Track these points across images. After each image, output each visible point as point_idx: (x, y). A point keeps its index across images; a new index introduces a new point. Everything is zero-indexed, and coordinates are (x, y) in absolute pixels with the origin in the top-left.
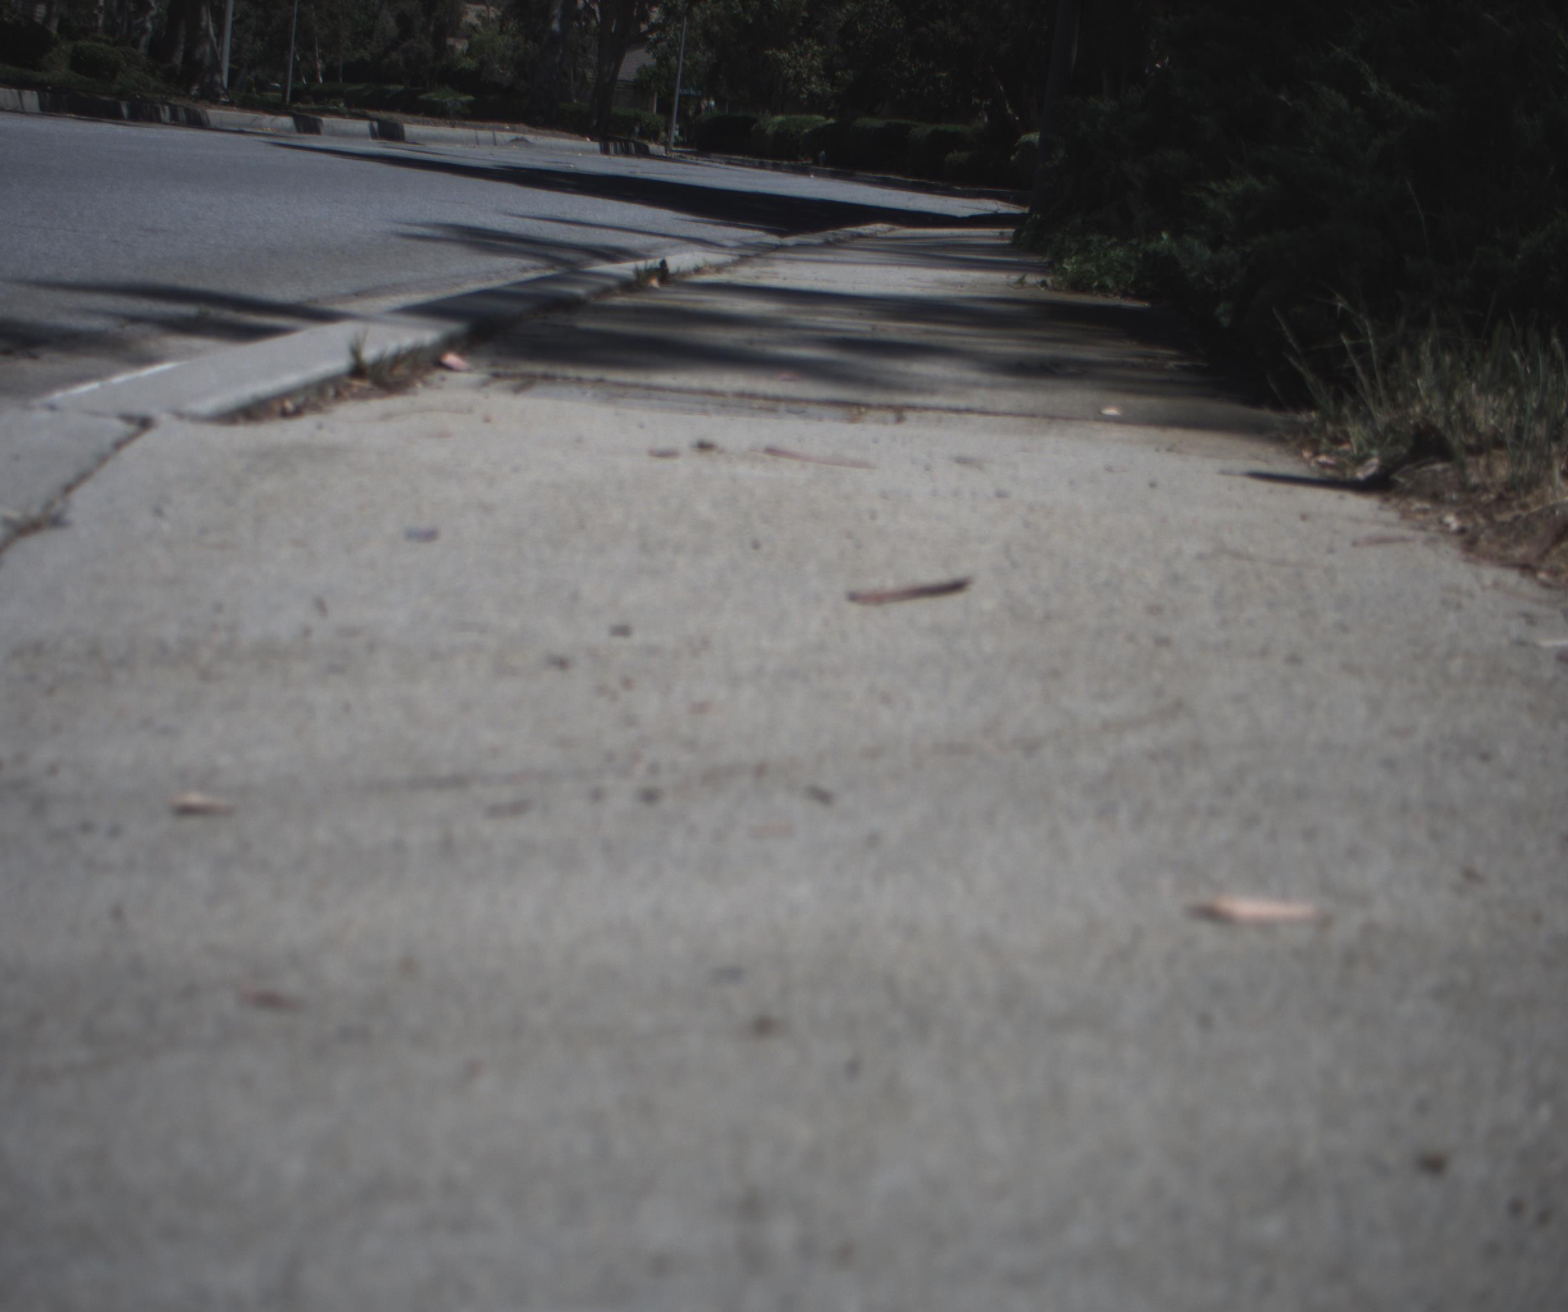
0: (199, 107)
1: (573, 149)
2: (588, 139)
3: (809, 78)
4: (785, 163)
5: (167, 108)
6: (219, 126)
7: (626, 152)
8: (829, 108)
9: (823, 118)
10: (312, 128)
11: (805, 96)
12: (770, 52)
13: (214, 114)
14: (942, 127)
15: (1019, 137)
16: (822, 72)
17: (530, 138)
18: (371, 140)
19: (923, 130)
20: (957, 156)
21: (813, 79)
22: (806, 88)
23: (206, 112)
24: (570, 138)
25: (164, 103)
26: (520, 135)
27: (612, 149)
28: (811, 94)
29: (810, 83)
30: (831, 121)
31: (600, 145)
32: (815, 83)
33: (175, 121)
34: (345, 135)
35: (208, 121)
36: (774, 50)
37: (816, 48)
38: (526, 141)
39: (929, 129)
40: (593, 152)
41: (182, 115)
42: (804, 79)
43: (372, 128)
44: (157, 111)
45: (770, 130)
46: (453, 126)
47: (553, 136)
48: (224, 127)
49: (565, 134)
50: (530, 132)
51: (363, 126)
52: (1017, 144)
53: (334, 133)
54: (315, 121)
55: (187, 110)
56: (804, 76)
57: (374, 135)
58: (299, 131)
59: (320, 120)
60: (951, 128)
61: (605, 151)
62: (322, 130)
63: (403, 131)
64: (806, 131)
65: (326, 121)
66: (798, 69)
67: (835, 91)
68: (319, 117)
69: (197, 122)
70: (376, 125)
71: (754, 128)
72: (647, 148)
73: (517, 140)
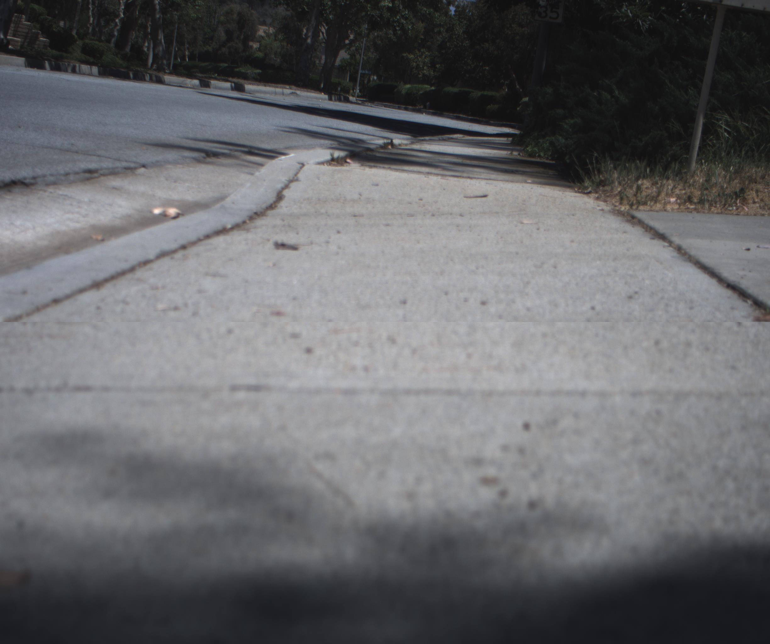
0: (161, 75)
1: (316, 98)
2: (323, 94)
3: (423, 67)
4: (410, 107)
5: (148, 75)
6: (169, 84)
7: (340, 100)
8: (432, 82)
9: (429, 87)
10: (207, 85)
11: (421, 76)
12: (405, 55)
13: (167, 78)
14: (485, 93)
15: (522, 99)
16: (429, 65)
17: (298, 92)
18: (231, 91)
19: (476, 94)
20: (492, 107)
21: (425, 68)
22: (422, 72)
23: (164, 77)
24: (315, 93)
25: (147, 73)
26: (294, 91)
27: (333, 98)
28: (424, 75)
29: (423, 70)
30: (433, 88)
31: (328, 97)
32: (426, 70)
33: (151, 80)
34: (220, 88)
35: (164, 80)
36: (407, 54)
37: (427, 53)
38: (297, 94)
39: (479, 94)
40: (325, 99)
41: (154, 78)
42: (421, 68)
43: (231, 86)
44: (144, 76)
45: (404, 92)
46: (265, 86)
47: (308, 92)
48: (171, 84)
49: (313, 91)
50: (298, 90)
51: (228, 85)
52: (521, 102)
53: (217, 88)
54: (208, 82)
55: (156, 76)
56: (421, 66)
57: (233, 89)
58: (201, 86)
59: (210, 82)
60: (490, 93)
61: (330, 99)
62: (211, 86)
63: (244, 88)
64: (421, 92)
65: (213, 82)
66: (418, 63)
67: (436, 74)
68: (209, 81)
69: (160, 81)
70: (233, 85)
71: (396, 90)
72: (348, 98)
73: (292, 93)
